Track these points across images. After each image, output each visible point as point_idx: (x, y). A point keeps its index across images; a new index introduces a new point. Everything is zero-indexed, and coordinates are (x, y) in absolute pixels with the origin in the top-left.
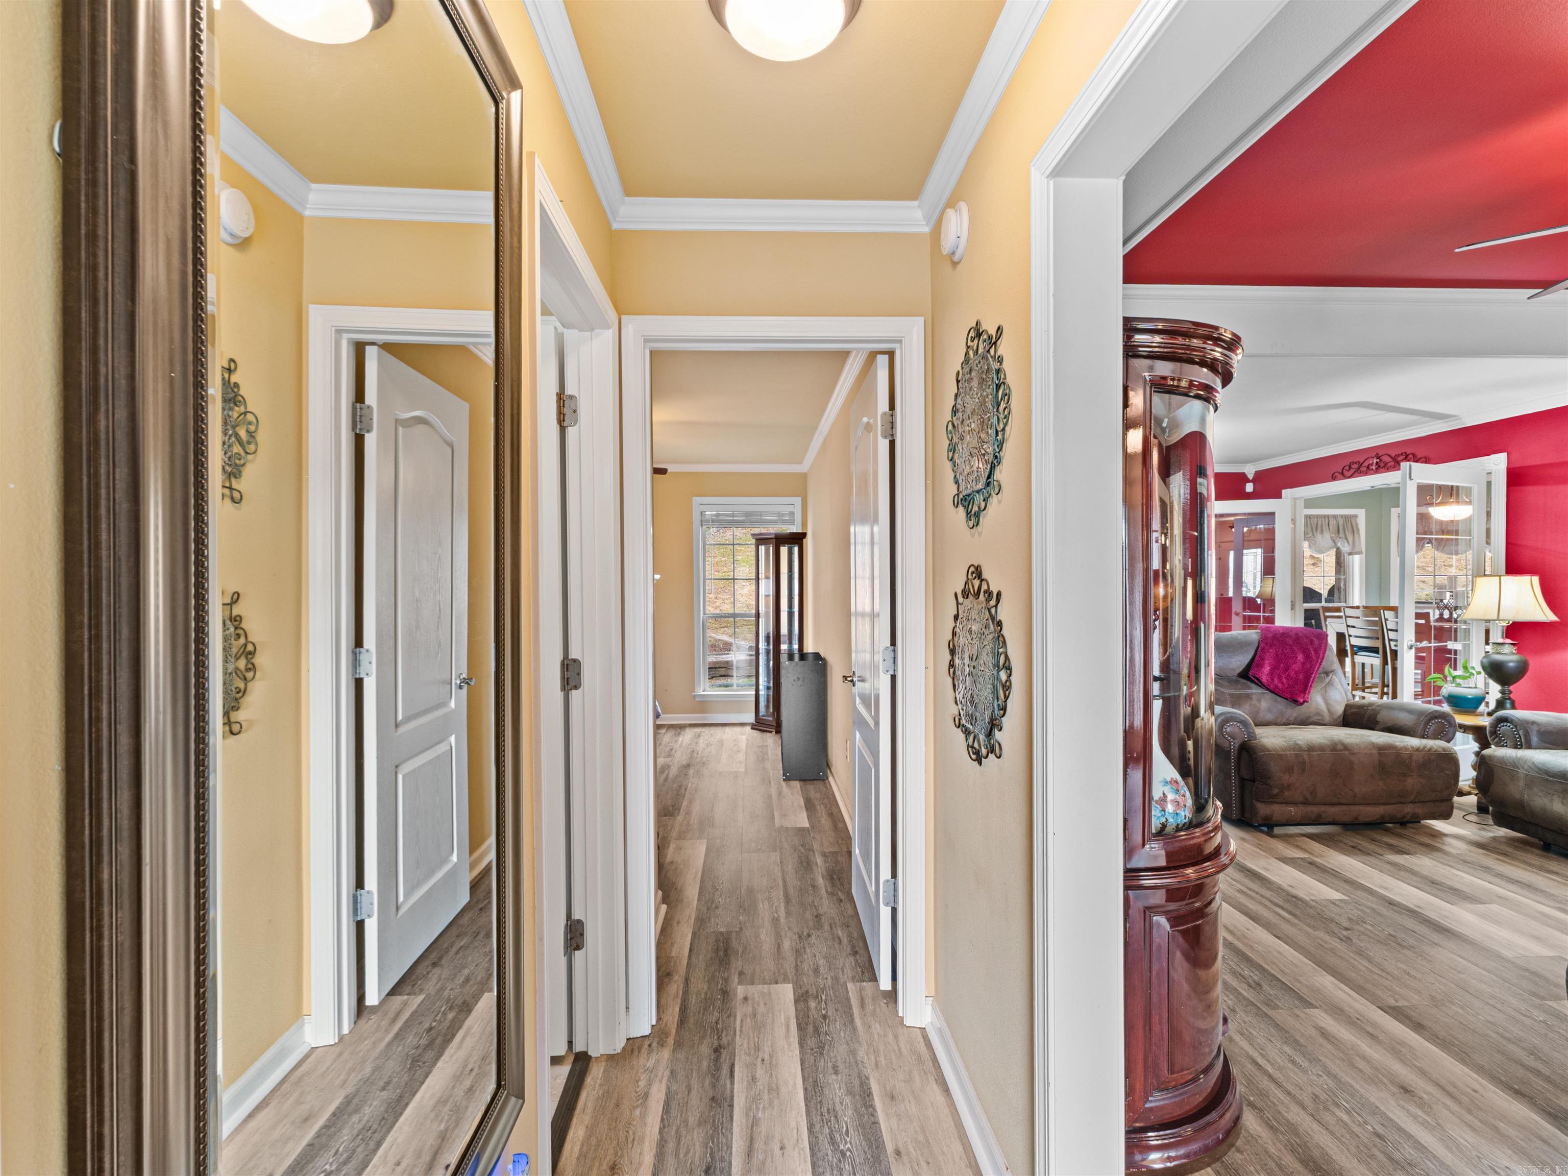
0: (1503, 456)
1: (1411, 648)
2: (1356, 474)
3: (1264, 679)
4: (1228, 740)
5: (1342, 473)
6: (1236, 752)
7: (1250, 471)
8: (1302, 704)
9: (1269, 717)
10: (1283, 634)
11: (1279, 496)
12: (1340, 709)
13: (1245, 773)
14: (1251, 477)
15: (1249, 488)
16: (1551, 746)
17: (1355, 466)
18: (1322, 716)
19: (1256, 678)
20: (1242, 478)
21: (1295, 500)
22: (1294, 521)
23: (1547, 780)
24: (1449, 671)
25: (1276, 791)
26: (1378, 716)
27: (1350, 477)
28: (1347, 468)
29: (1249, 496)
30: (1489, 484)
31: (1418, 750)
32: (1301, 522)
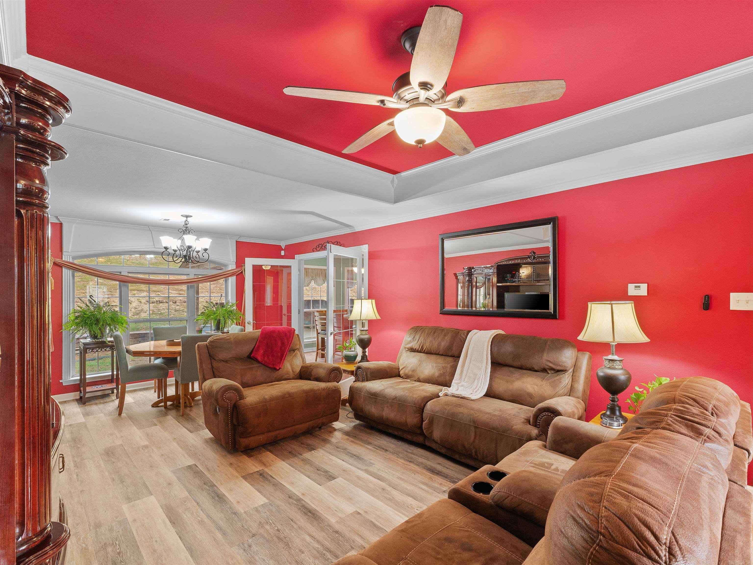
0: (367, 246)
1: (331, 334)
2: (321, 250)
3: (259, 359)
4: (227, 402)
5: (316, 249)
6: (231, 409)
7: (283, 245)
8: (279, 369)
9: (261, 379)
10: (272, 331)
11: (294, 258)
12: (298, 369)
13: (235, 422)
14: (283, 248)
15: (283, 253)
16: (375, 378)
17: (320, 246)
18: (289, 374)
19: (255, 358)
20: (279, 248)
21: (300, 261)
22: (299, 270)
23: (370, 397)
24: (345, 344)
25: (250, 430)
26: (312, 372)
27: (319, 251)
28: (318, 246)
29: (282, 257)
30: (363, 259)
31: (324, 389)
32: (303, 271)
